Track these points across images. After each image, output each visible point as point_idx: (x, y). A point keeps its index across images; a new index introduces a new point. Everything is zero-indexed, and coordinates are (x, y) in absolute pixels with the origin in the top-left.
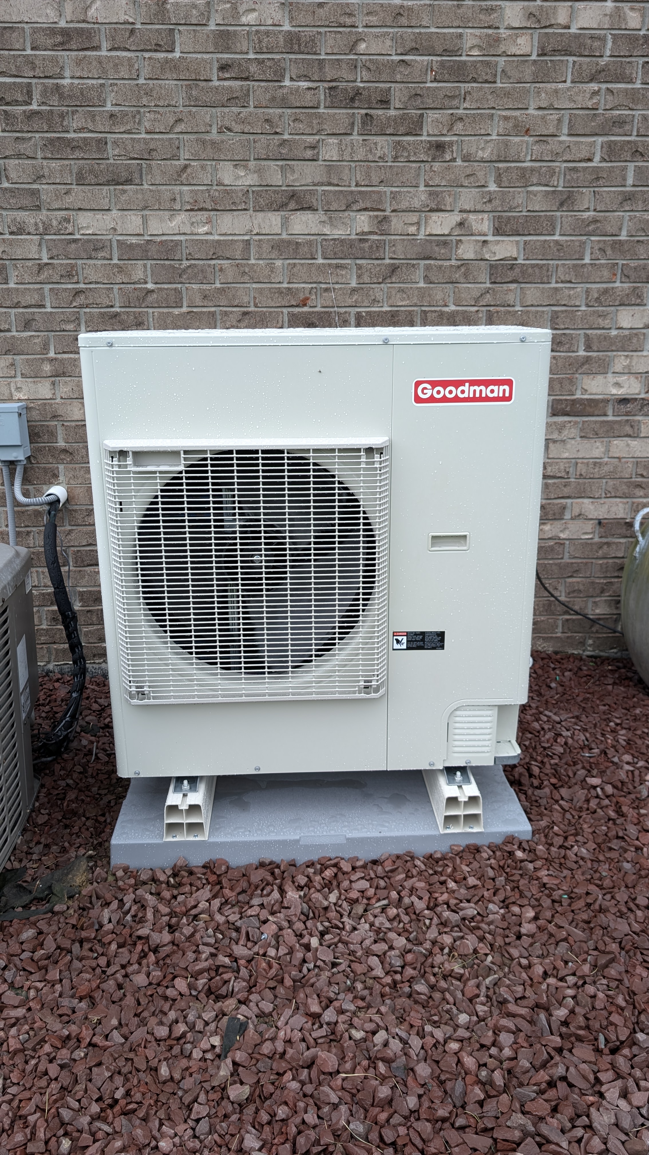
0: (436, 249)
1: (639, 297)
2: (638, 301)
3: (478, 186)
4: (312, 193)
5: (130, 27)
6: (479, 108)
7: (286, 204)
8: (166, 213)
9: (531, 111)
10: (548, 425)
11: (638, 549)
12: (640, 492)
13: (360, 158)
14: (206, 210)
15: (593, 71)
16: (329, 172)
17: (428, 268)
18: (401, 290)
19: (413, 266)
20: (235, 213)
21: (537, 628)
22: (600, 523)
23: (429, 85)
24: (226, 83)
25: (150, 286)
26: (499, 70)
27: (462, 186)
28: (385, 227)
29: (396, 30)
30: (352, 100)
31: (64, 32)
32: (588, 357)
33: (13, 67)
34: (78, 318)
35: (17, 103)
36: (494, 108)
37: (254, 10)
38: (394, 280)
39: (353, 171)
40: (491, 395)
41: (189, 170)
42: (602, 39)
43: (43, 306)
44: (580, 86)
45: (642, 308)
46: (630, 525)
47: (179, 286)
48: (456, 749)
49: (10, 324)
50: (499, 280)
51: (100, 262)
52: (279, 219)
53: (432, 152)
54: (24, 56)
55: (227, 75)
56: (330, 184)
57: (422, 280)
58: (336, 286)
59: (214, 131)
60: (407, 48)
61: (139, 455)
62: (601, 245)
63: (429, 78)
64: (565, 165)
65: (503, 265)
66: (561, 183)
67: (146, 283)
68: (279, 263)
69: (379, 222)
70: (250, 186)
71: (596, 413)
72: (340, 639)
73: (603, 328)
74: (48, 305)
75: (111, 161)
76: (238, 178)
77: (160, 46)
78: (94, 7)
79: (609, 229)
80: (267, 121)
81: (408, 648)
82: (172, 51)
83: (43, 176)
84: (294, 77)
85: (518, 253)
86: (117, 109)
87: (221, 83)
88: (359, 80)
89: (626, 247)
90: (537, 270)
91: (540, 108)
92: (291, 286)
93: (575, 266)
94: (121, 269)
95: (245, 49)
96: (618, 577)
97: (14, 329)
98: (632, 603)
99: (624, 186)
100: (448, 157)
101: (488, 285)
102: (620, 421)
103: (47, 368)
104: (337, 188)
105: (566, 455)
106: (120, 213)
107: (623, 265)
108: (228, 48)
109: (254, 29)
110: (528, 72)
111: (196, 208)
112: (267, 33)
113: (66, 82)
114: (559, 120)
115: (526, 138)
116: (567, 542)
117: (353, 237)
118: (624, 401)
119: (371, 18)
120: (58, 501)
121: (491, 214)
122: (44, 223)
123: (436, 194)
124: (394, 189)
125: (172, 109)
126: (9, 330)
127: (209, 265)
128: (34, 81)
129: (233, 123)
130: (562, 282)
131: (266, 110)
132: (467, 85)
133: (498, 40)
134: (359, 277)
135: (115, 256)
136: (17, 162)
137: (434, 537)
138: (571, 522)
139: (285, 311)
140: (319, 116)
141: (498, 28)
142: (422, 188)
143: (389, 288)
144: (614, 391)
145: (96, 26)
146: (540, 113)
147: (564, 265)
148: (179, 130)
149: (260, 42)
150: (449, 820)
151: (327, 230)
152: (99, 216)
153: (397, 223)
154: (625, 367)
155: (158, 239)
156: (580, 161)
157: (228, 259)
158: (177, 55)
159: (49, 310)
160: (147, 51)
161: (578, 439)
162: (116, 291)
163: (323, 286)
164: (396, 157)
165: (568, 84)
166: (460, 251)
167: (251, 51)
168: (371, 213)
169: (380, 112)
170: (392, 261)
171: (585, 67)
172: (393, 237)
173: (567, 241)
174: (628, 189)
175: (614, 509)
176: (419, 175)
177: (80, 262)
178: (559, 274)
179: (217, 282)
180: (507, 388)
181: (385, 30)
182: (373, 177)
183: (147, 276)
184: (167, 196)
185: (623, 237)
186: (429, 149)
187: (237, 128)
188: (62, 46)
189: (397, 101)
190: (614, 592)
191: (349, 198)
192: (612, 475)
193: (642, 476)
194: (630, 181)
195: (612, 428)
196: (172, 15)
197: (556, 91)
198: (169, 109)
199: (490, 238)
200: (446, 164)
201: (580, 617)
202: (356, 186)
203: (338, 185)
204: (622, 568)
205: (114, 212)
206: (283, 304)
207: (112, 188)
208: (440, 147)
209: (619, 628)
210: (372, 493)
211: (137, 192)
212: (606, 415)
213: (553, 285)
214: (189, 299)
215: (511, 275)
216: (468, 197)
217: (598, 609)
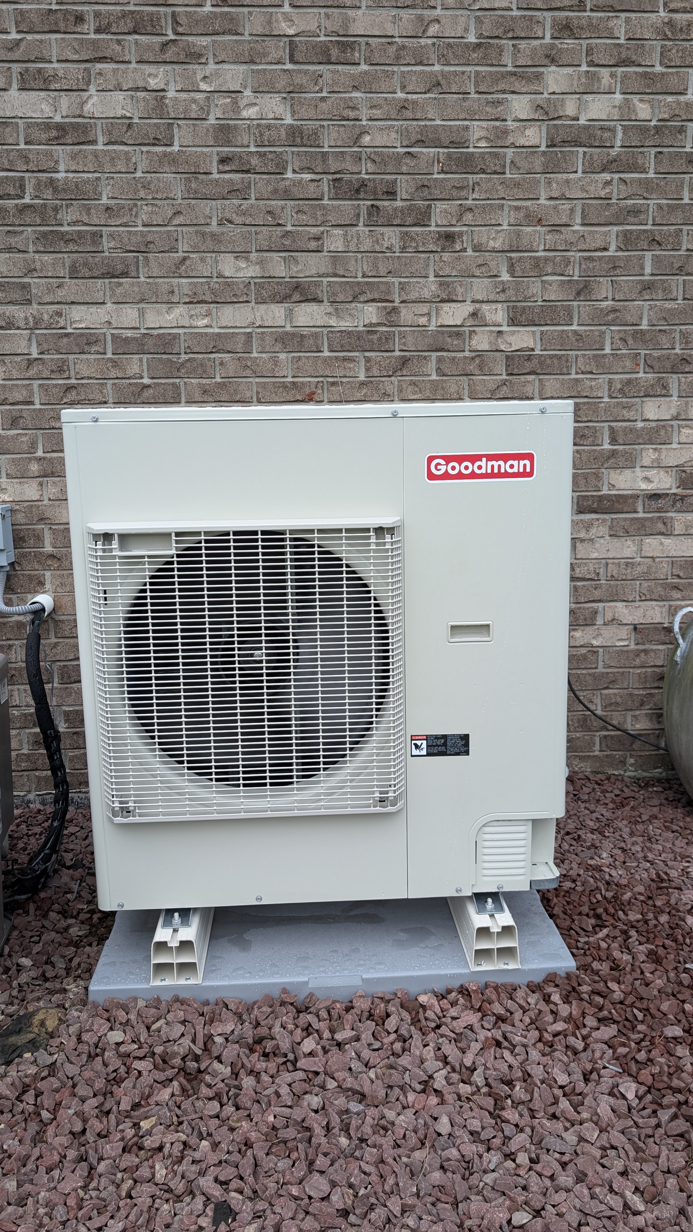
0: (449, 340)
1: (664, 387)
2: (664, 392)
3: (491, 276)
4: (318, 284)
5: (128, 121)
6: (488, 199)
7: (290, 296)
8: (164, 306)
9: (542, 201)
10: (574, 524)
11: (678, 653)
12: (676, 594)
13: (366, 248)
14: (206, 302)
15: (605, 161)
16: (334, 263)
17: (440, 360)
18: (414, 384)
19: (425, 358)
20: (236, 305)
21: (572, 746)
22: (635, 629)
23: (435, 176)
24: (227, 176)
25: (146, 381)
26: (508, 161)
27: (474, 276)
28: (394, 318)
29: (401, 123)
30: (358, 191)
31: (60, 127)
32: (614, 450)
33: (6, 162)
35: (9, 197)
36: (504, 199)
37: (255, 104)
38: (405, 373)
39: (359, 262)
40: (510, 471)
41: (188, 262)
42: (613, 130)
43: (32, 403)
44: (592, 176)
45: (668, 399)
46: (669, 630)
47: (178, 380)
48: (486, 872)
50: (516, 371)
51: (93, 357)
52: (283, 311)
53: (441, 242)
54: (18, 150)
55: (227, 168)
56: (336, 275)
57: (434, 373)
58: (344, 380)
59: (214, 222)
60: (413, 140)
61: (125, 538)
62: (622, 335)
63: (436, 170)
64: (580, 254)
65: (519, 356)
66: (577, 272)
67: (142, 378)
68: (282, 356)
69: (388, 313)
70: (252, 277)
71: (625, 509)
73: (629, 421)
74: (37, 401)
75: (107, 254)
76: (239, 269)
77: (158, 140)
78: (91, 102)
79: (629, 319)
80: (269, 212)
81: (428, 754)
82: (171, 145)
83: (35, 270)
84: (297, 169)
85: (535, 344)
86: (113, 202)
87: (222, 176)
88: (364, 172)
89: (648, 337)
90: (556, 361)
91: (551, 198)
92: (296, 380)
93: (595, 356)
95: (245, 142)
96: (660, 688)
98: (676, 713)
99: (643, 275)
100: (458, 247)
101: (505, 377)
102: (651, 518)
103: (34, 468)
104: (343, 279)
105: (595, 555)
106: (115, 306)
107: (646, 355)
108: (229, 142)
109: (255, 122)
110: (538, 163)
111: (195, 301)
112: (269, 127)
113: (61, 176)
114: (572, 210)
115: (538, 228)
116: (601, 650)
117: (361, 329)
118: (655, 496)
119: (374, 111)
120: (43, 610)
121: (505, 305)
122: (34, 317)
123: (447, 284)
124: (403, 280)
125: (171, 202)
127: (209, 359)
128: (27, 175)
129: (234, 215)
130: (583, 373)
131: (268, 202)
132: (475, 176)
133: (505, 132)
134: (367, 370)
135: (109, 351)
136: (7, 255)
137: (452, 627)
138: (604, 627)
140: (324, 208)
141: (505, 120)
143: (399, 381)
144: (644, 486)
145: (92, 121)
146: (552, 203)
147: (584, 355)
148: (178, 223)
149: (261, 135)
150: (481, 954)
151: (333, 322)
152: (93, 309)
153: (406, 315)
154: (653, 461)
155: (155, 332)
156: (595, 251)
157: (229, 352)
158: (176, 148)
159: (38, 406)
160: (145, 145)
161: (608, 537)
162: (109, 387)
163: (330, 380)
164: (405, 248)
165: (580, 174)
166: (474, 342)
167: (252, 144)
168: (380, 304)
169: (386, 203)
170: (403, 354)
171: (596, 157)
172: (403, 329)
173: (585, 331)
174: (646, 278)
175: (650, 613)
176: (428, 265)
177: (71, 357)
178: (579, 364)
179: (218, 376)
180: (527, 462)
181: (390, 123)
182: (381, 268)
183: (143, 371)
184: (165, 288)
185: (644, 326)
186: (438, 240)
187: (238, 220)
188: (58, 140)
189: (404, 193)
190: (655, 704)
191: (356, 289)
192: (646, 577)
193: (679, 576)
194: (648, 270)
195: (644, 526)
196: (171, 110)
197: (568, 181)
198: (168, 201)
199: (505, 328)
200: (456, 255)
201: (619, 733)
202: (363, 276)
203: (344, 276)
204: (662, 678)
205: (109, 305)
206: (288, 398)
207: (107, 281)
208: (450, 237)
209: (663, 745)
210: (384, 578)
211: (133, 284)
212: (636, 512)
213: (573, 376)
214: (188, 394)
215: (528, 367)
216: (480, 288)
217: (638, 723)
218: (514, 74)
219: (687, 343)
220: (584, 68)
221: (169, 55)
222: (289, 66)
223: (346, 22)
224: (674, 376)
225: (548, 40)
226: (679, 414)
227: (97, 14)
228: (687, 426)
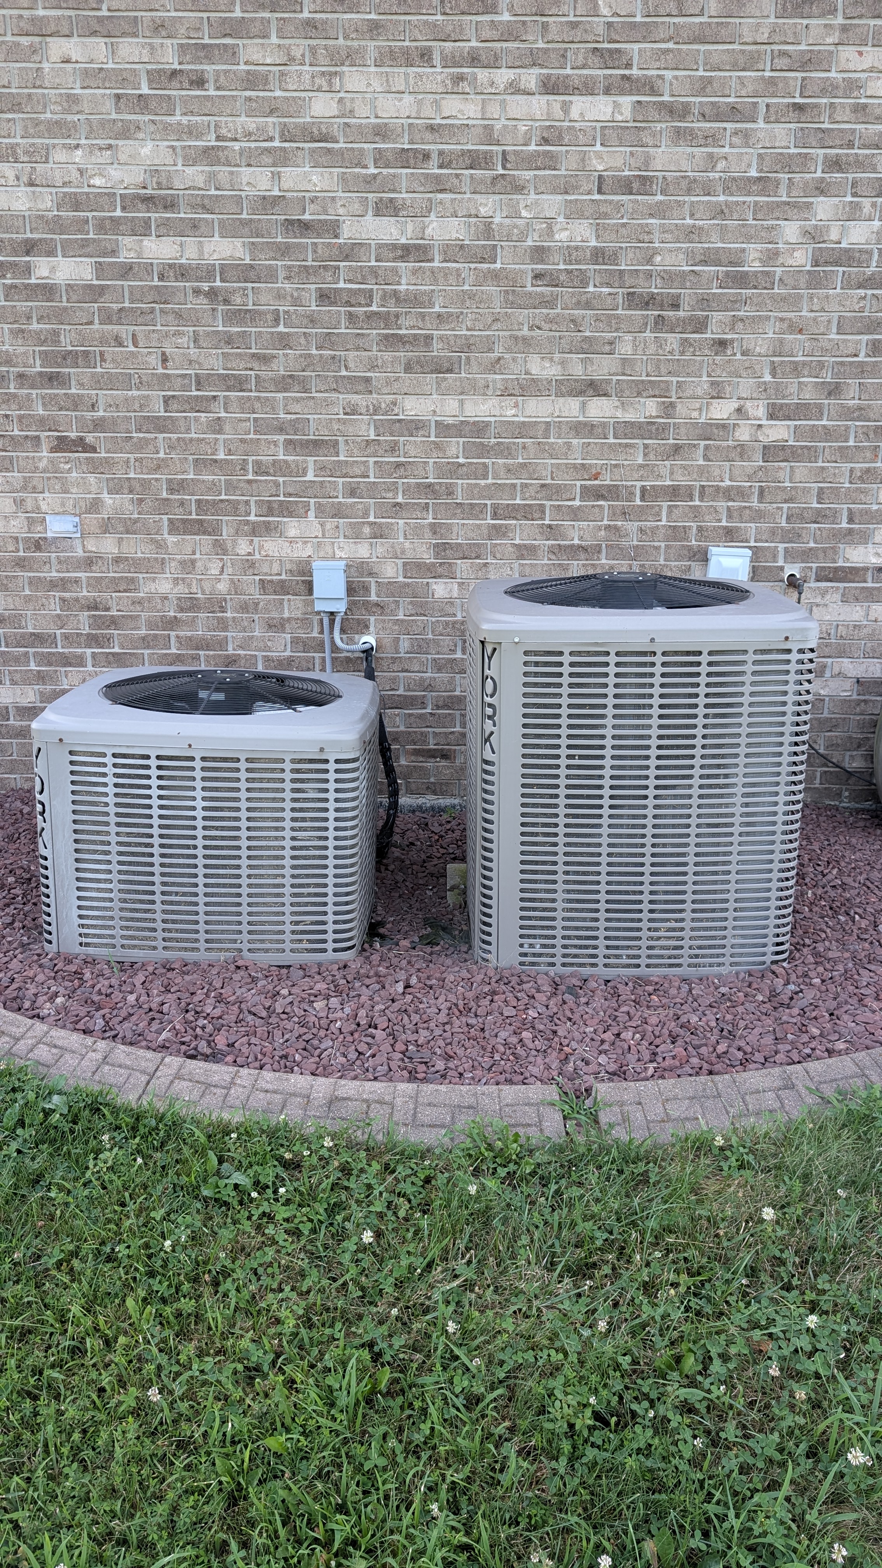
0: (716, 431)
3: (755, 377)
4: (608, 382)
5: (460, 243)
6: (758, 311)
7: (585, 391)
8: (480, 397)
9: (804, 313)
13: (651, 352)
14: (515, 395)
15: (861, 279)
16: (623, 365)
17: (707, 447)
19: (694, 446)
20: (539, 398)
22: (858, 682)
23: (714, 291)
24: (539, 289)
25: (461, 460)
26: (777, 278)
27: (741, 377)
28: (671, 412)
29: (688, 245)
30: (647, 304)
31: (405, 247)
32: (850, 529)
33: (359, 276)
34: (397, 488)
35: (360, 305)
36: (771, 310)
37: (567, 229)
38: (676, 458)
39: (645, 363)
41: (502, 362)
42: (870, 253)
43: (368, 476)
44: (849, 292)
47: (487, 460)
49: (338, 491)
50: (771, 459)
51: (419, 439)
52: (578, 404)
53: (716, 347)
54: (369, 266)
55: (540, 283)
56: (624, 374)
57: (701, 459)
58: (625, 463)
59: (526, 328)
60: (697, 260)
62: (864, 430)
63: (715, 285)
64: (834, 359)
65: (774, 446)
66: (830, 376)
67: (458, 457)
68: (575, 441)
69: (666, 407)
70: (554, 375)
71: (857, 579)
73: (865, 503)
74: (372, 475)
75: (436, 353)
77: (484, 258)
78: (431, 227)
79: (872, 416)
80: (572, 320)
82: (494, 263)
83: (377, 365)
84: (597, 284)
85: (789, 436)
86: (444, 310)
87: (535, 289)
88: (653, 287)
90: (806, 451)
91: (812, 311)
92: (585, 462)
93: (840, 447)
94: (438, 446)
95: (556, 261)
96: (873, 733)
97: (341, 496)
100: (729, 352)
101: (761, 463)
103: (367, 530)
104: (630, 378)
105: (828, 618)
106: (440, 397)
108: (542, 260)
109: (565, 244)
110: (803, 280)
111: (506, 393)
112: (577, 248)
113: (402, 288)
114: (829, 321)
115: (799, 336)
116: (829, 699)
117: (642, 420)
119: (666, 235)
120: (372, 648)
121: (766, 402)
122: (374, 405)
123: (717, 384)
124: (680, 379)
125: (491, 310)
126: (336, 497)
127: (514, 443)
128: (375, 287)
129: (543, 322)
130: (828, 462)
131: (572, 311)
132: (748, 291)
133: (777, 253)
134: (645, 455)
135: (433, 434)
136: (355, 353)
138: (831, 680)
139: (578, 483)
140: (617, 317)
141: (777, 243)
143: (671, 465)
144: (874, 560)
145: (431, 242)
146: (813, 314)
147: (831, 446)
148: (496, 328)
149: (570, 255)
151: (619, 414)
152: (422, 399)
153: (681, 409)
155: (472, 420)
156: (847, 356)
157: (531, 437)
158: (498, 265)
159: (372, 479)
160: (473, 262)
161: (840, 603)
162: (431, 464)
163: (613, 462)
164: (684, 352)
165: (838, 290)
166: (736, 434)
167: (561, 263)
168: (659, 400)
169: (671, 313)
170: (676, 442)
171: (853, 275)
172: (677, 421)
173: (833, 426)
175: (871, 669)
176: (702, 367)
177: (402, 439)
178: (826, 454)
179: (520, 457)
181: (678, 245)
182: (662, 369)
183: (459, 452)
184: (482, 383)
186: (713, 345)
187: (546, 326)
188: (402, 259)
189: (686, 304)
190: (869, 747)
191: (640, 386)
192: (870, 637)
195: (871, 594)
196: (496, 233)
197: (827, 296)
198: (488, 310)
199: (764, 422)
200: (727, 358)
201: (837, 769)
202: (647, 376)
203: (630, 375)
204: (876, 725)
205: (435, 396)
206: (577, 477)
207: (435, 376)
208: (722, 344)
209: (873, 781)
211: (455, 380)
212: (865, 582)
213: (820, 464)
214: (494, 472)
215: (782, 455)
216: (746, 386)
217: (855, 762)
218: (788, 203)
220: (849, 198)
221: (497, 188)
222: (597, 197)
223: (647, 160)
225: (819, 174)
227: (441, 153)
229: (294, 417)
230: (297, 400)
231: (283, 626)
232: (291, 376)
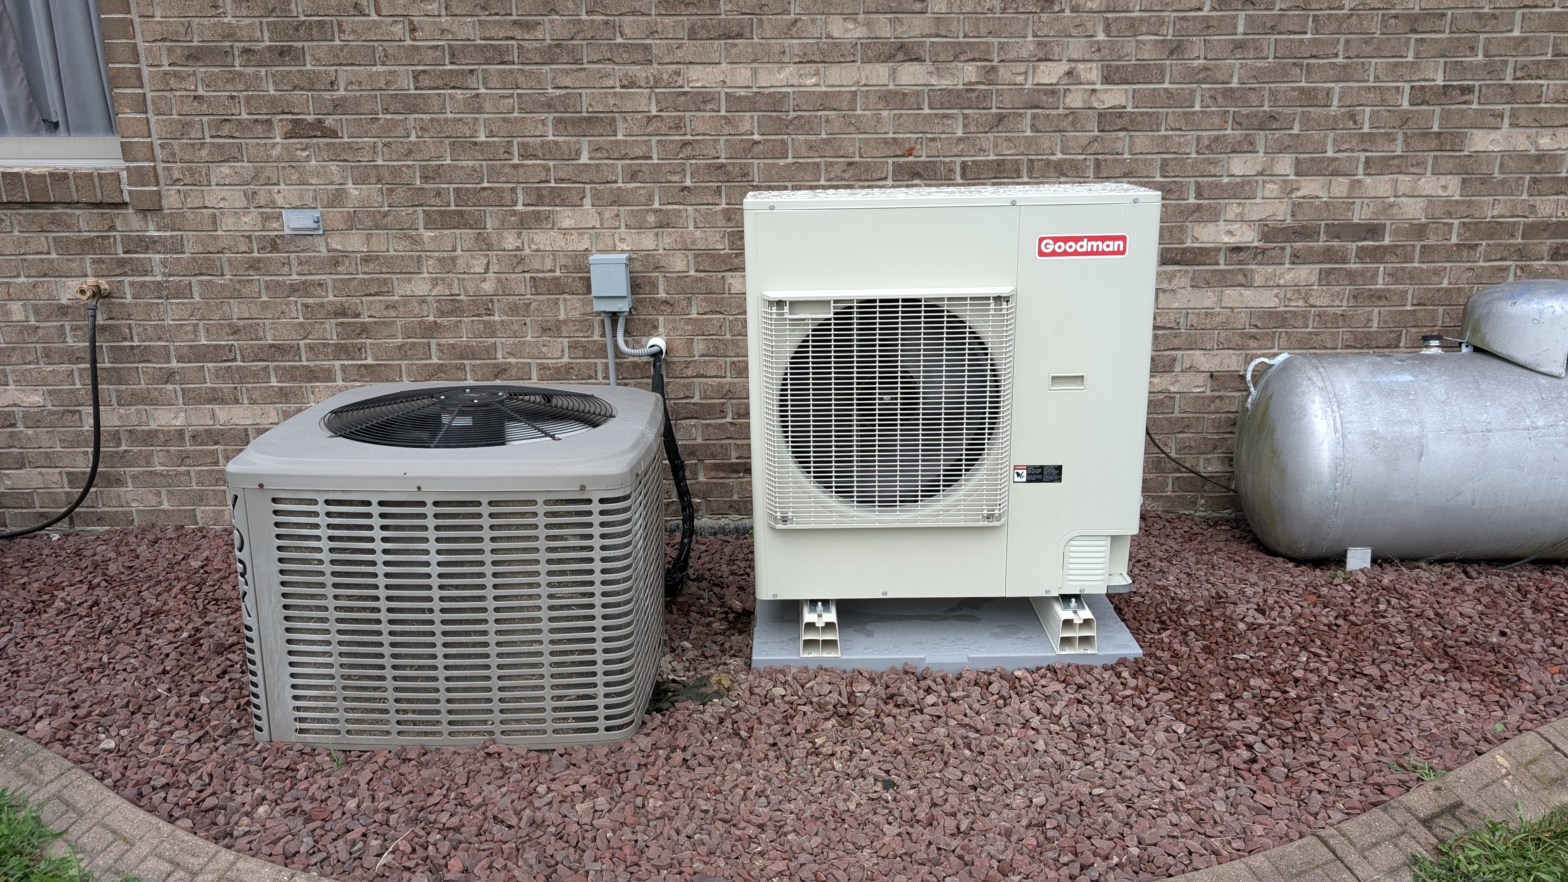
0: (1044, 98)
1: (1251, 144)
2: (1251, 148)
3: (1087, 36)
4: (921, 44)
7: (894, 56)
8: (775, 65)
10: (1159, 274)
11: (1249, 400)
12: (1253, 343)
13: (969, 10)
14: (815, 62)
16: (937, 24)
17: (1034, 117)
18: (1009, 139)
19: (1021, 115)
20: (843, 65)
21: (1147, 487)
22: (1212, 376)
25: (756, 137)
27: (1070, 36)
28: (992, 77)
32: (1199, 205)
34: (684, 170)
38: (1000, 129)
39: (961, 22)
40: (1106, 250)
41: (799, 24)
43: (650, 158)
45: (1254, 155)
46: (1243, 378)
47: (786, 137)
48: (1071, 578)
49: (617, 175)
50: (1107, 128)
51: (708, 114)
52: (887, 70)
56: (938, 36)
57: (1029, 129)
58: (943, 136)
61: (795, 304)
62: (1212, 93)
64: (1175, 14)
65: (1111, 113)
66: (1171, 32)
67: (752, 134)
68: (885, 113)
69: (987, 72)
70: (859, 38)
71: (1207, 261)
72: (967, 470)
73: (1215, 176)
74: (655, 156)
75: (723, 16)
76: (847, 30)
79: (1220, 77)
81: (1028, 481)
83: (657, 32)
85: (1127, 101)
89: (1237, 94)
90: (1146, 118)
92: (897, 136)
93: (1185, 113)
94: (728, 121)
96: (1232, 433)
97: (620, 180)
98: (1244, 455)
99: (1235, 34)
100: (1057, 8)
101: (1096, 133)
102: (1232, 270)
103: (651, 219)
104: (945, 40)
105: (1176, 305)
106: (729, 66)
107: (1234, 112)
111: (804, 61)
116: (1178, 396)
117: (960, 87)
118: (1237, 249)
120: (661, 352)
121: (1100, 64)
122: (655, 77)
123: (1045, 44)
124: (1002, 40)
126: (615, 182)
127: (816, 117)
130: (1172, 130)
134: (965, 126)
135: (723, 108)
136: (632, 18)
137: (1053, 378)
138: (1181, 374)
139: (890, 161)
142: (1030, 38)
143: (995, 137)
144: (1226, 239)
147: (1174, 113)
150: (1065, 641)
151: (934, 81)
152: (709, 69)
153: (1004, 74)
154: (1237, 215)
155: (767, 91)
156: (1190, 10)
157: (835, 110)
159: (655, 161)
161: (1189, 288)
162: (722, 142)
163: (929, 136)
164: (1005, 9)
166: (1068, 100)
168: (979, 64)
170: (999, 111)
172: (1000, 87)
173: (1177, 89)
174: (1239, 37)
175: (1226, 361)
176: (1027, 26)
177: (688, 114)
178: (1169, 121)
179: (823, 132)
180: (1121, 243)
182: (982, 28)
183: (753, 128)
184: (777, 49)
185: (1235, 84)
190: (1227, 448)
191: (957, 49)
192: (1224, 326)
193: (1256, 327)
194: (1241, 29)
195: (1224, 277)
199: (1098, 87)
200: (1054, 15)
201: (1191, 475)
202: (964, 37)
203: (946, 37)
204: (1235, 424)
205: (724, 65)
206: (888, 154)
207: (722, 42)
209: (1233, 487)
210: (998, 337)
211: (747, 45)
212: (1217, 264)
213: (1163, 133)
214: (795, 150)
215: (1120, 123)
216: (1076, 47)
217: (1211, 466)
219: (1275, 100)
224: (1261, 133)
226: (1264, 170)
228: (1271, 181)
229: (563, 92)
230: (566, 72)
231: (559, 329)
232: (558, 46)
